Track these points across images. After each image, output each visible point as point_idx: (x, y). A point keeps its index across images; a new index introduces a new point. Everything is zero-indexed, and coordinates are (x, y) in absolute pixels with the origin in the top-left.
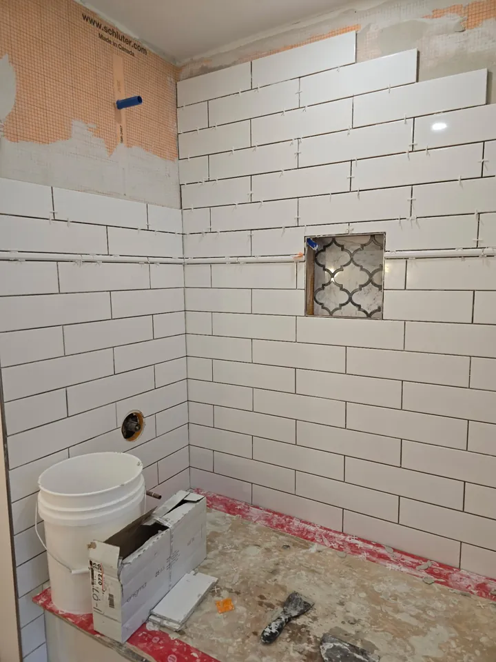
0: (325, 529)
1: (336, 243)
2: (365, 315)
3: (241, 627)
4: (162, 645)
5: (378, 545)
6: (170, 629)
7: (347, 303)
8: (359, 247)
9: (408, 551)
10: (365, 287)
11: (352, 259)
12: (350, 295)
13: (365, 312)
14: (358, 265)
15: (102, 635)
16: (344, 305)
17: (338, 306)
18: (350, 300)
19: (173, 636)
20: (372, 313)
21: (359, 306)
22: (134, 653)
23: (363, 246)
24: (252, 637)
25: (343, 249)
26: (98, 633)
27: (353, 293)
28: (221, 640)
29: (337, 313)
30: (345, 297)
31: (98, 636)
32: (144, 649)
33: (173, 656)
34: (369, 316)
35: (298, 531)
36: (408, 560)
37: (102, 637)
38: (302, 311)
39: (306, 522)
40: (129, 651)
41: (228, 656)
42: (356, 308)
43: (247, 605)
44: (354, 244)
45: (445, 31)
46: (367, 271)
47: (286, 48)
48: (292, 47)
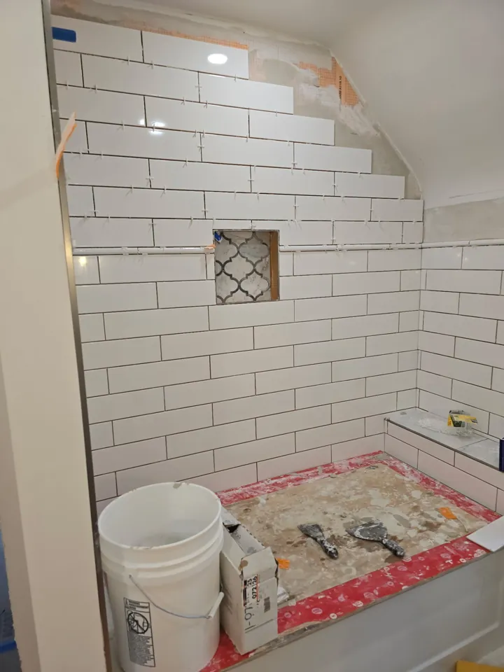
0: (246, 486)
1: (224, 236)
2: (252, 300)
3: (310, 565)
4: (297, 612)
5: (285, 476)
6: (285, 601)
7: (237, 290)
8: (244, 241)
9: (303, 469)
10: (251, 276)
11: (238, 252)
12: (239, 283)
13: (252, 297)
14: (244, 257)
15: (254, 651)
16: (234, 292)
17: (230, 294)
18: (239, 287)
19: (293, 603)
20: (257, 297)
21: (247, 292)
22: (293, 634)
23: (247, 240)
24: (324, 562)
25: (230, 243)
26: (248, 653)
27: (241, 281)
28: (316, 578)
29: (229, 300)
30: (235, 286)
31: (252, 654)
32: (294, 625)
33: (312, 610)
34: (255, 300)
35: (235, 498)
36: (310, 473)
37: (257, 651)
38: (213, 300)
39: (229, 490)
40: (288, 637)
41: (334, 580)
42: (245, 294)
43: (292, 553)
44: (240, 238)
45: (307, 81)
46: (251, 262)
47: (179, 34)
48: (186, 37)
